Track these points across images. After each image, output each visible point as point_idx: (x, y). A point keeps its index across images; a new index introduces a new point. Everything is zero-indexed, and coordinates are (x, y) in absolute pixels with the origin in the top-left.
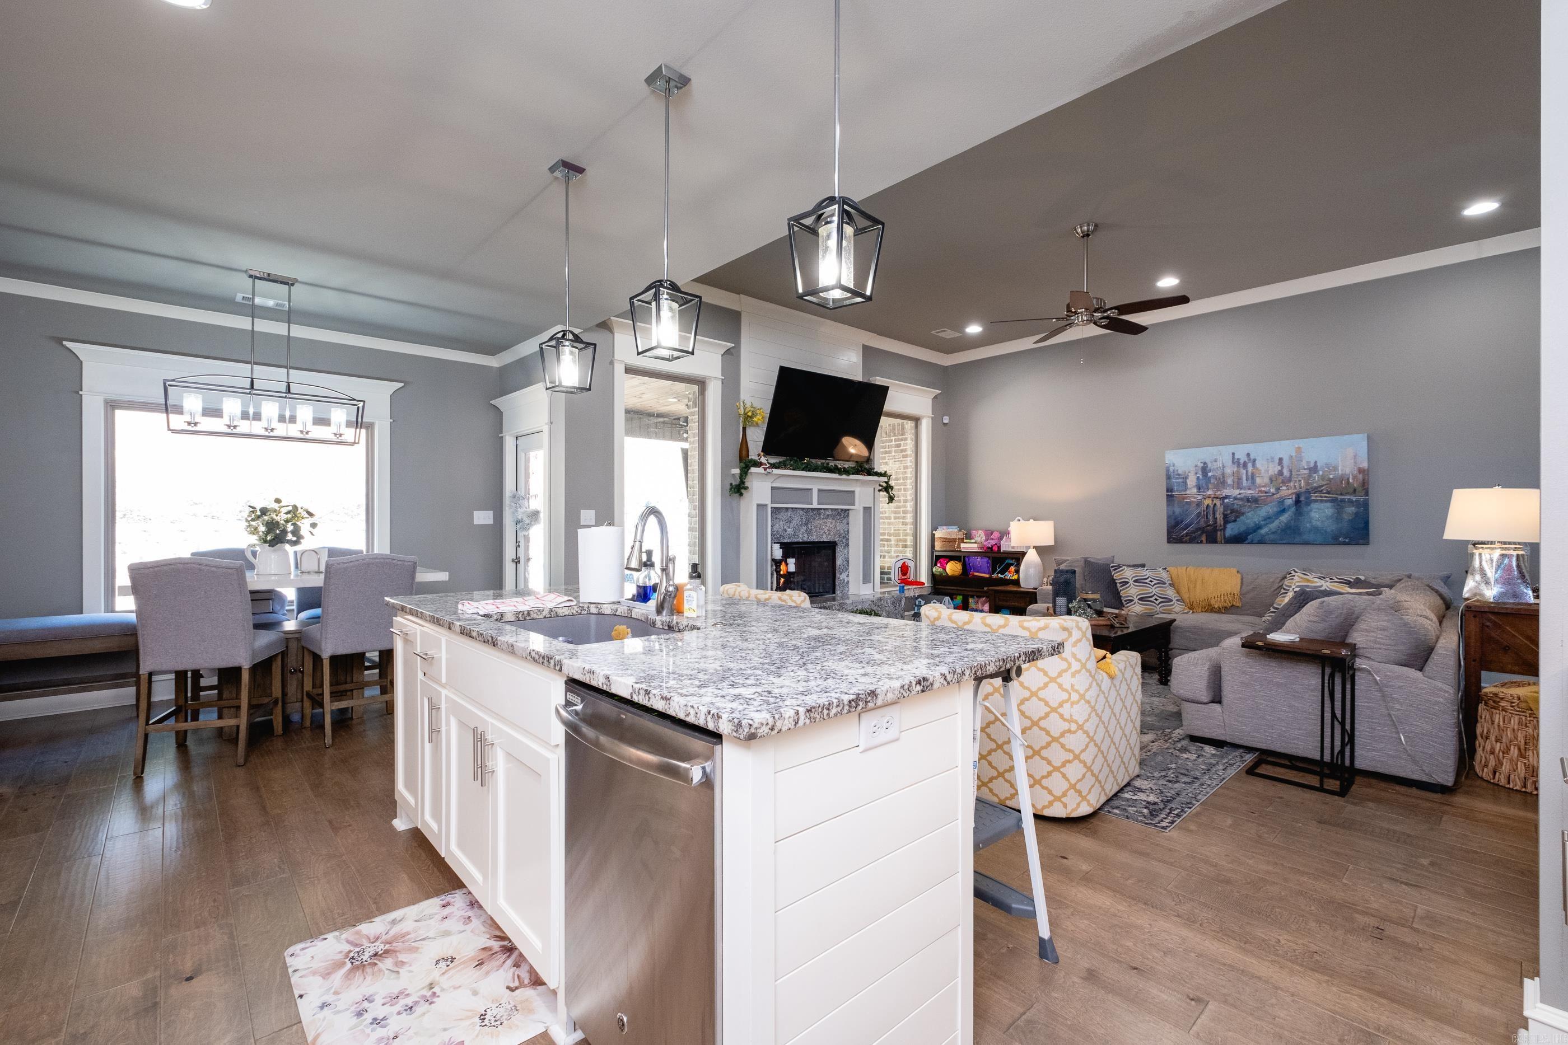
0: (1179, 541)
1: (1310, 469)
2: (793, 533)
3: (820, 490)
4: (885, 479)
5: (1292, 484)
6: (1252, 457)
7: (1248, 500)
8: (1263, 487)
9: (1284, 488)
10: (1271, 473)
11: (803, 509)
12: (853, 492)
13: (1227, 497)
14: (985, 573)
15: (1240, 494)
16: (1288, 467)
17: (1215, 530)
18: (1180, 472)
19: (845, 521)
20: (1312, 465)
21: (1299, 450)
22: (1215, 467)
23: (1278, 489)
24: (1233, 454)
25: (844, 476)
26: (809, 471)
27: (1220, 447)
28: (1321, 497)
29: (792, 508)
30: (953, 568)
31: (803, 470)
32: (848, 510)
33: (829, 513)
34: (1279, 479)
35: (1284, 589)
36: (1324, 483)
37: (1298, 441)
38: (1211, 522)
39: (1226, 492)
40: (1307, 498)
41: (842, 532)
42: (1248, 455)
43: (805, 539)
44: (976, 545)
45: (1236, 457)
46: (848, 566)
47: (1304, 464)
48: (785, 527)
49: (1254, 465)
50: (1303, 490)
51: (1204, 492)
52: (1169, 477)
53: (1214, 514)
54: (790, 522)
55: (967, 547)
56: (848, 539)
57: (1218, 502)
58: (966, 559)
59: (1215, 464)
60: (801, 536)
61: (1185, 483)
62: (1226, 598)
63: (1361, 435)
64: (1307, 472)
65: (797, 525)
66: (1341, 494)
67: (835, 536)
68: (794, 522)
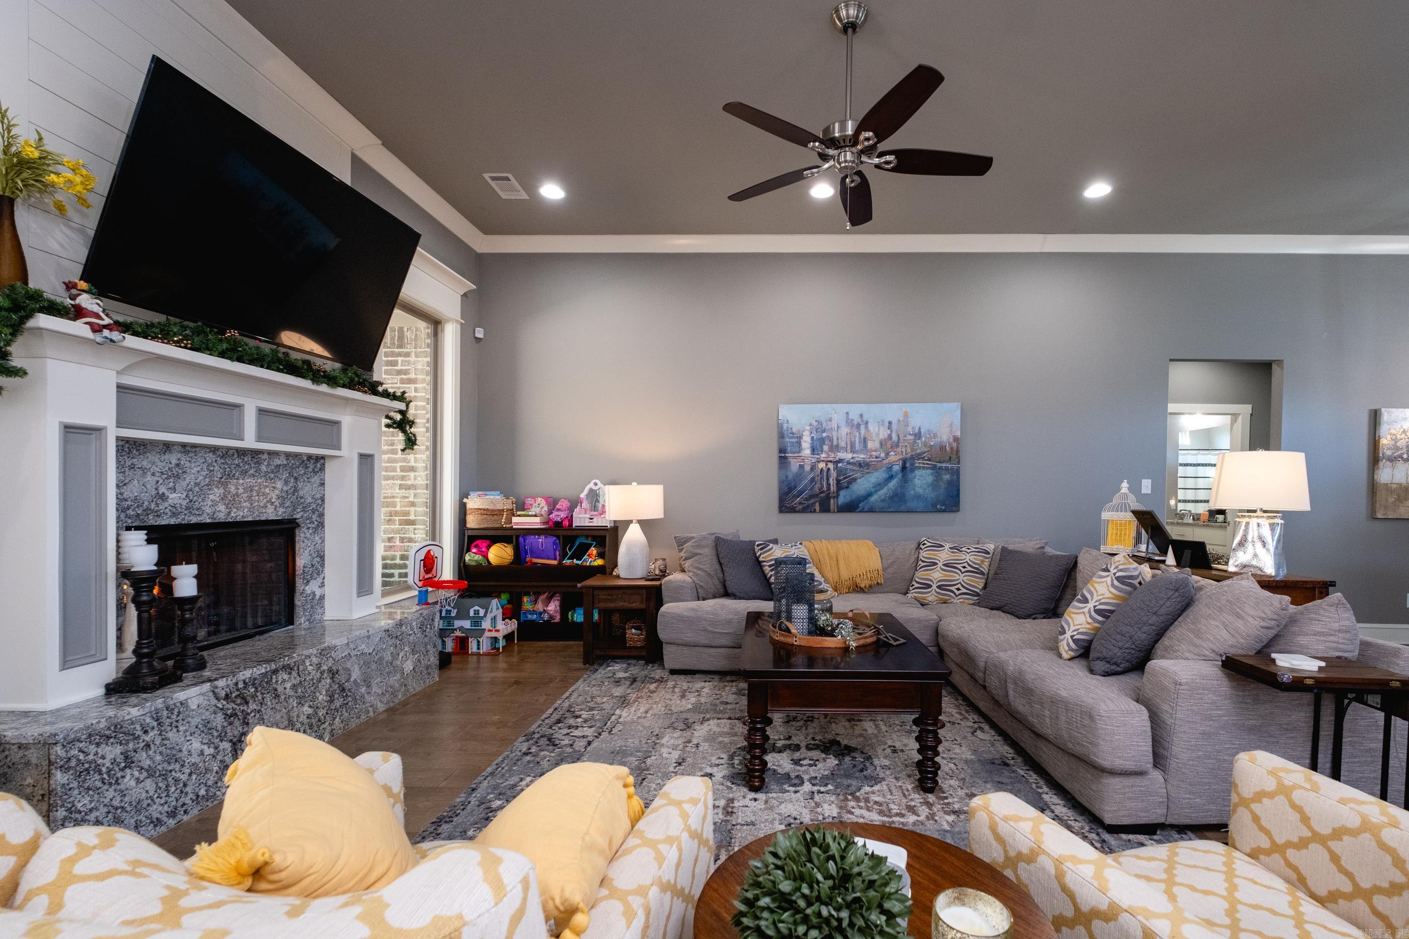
0: (793, 510)
1: (915, 435)
2: (184, 503)
3: (261, 411)
4: (402, 406)
5: (899, 450)
6: (864, 419)
7: (860, 465)
8: (874, 451)
9: (892, 453)
10: (881, 437)
11: (214, 449)
12: (337, 423)
13: (840, 461)
14: (548, 559)
15: (853, 458)
16: (897, 431)
17: (828, 497)
18: (794, 430)
19: (316, 479)
20: (917, 431)
21: (906, 415)
22: (830, 427)
23: (887, 454)
24: (847, 413)
25: (324, 388)
26: (240, 360)
27: (835, 406)
28: (923, 464)
29: (184, 445)
30: (498, 554)
31: (222, 355)
32: (323, 457)
33: (281, 461)
34: (888, 444)
35: (923, 562)
36: (926, 450)
37: (906, 405)
38: (825, 489)
39: (841, 455)
40: (912, 464)
41: (309, 500)
42: (861, 416)
43: (221, 517)
44: (537, 520)
45: (850, 417)
46: (323, 565)
47: (910, 429)
48: (162, 490)
49: (866, 427)
50: (909, 455)
51: (818, 454)
52: (781, 436)
53: (828, 479)
54: (177, 476)
55: (520, 522)
56: (322, 515)
57: (831, 466)
58: (521, 539)
59: (829, 423)
60: (208, 510)
61: (799, 443)
62: (872, 575)
63: (956, 404)
64: (912, 437)
65: (197, 484)
66: (940, 462)
67: (294, 510)
68: (189, 479)
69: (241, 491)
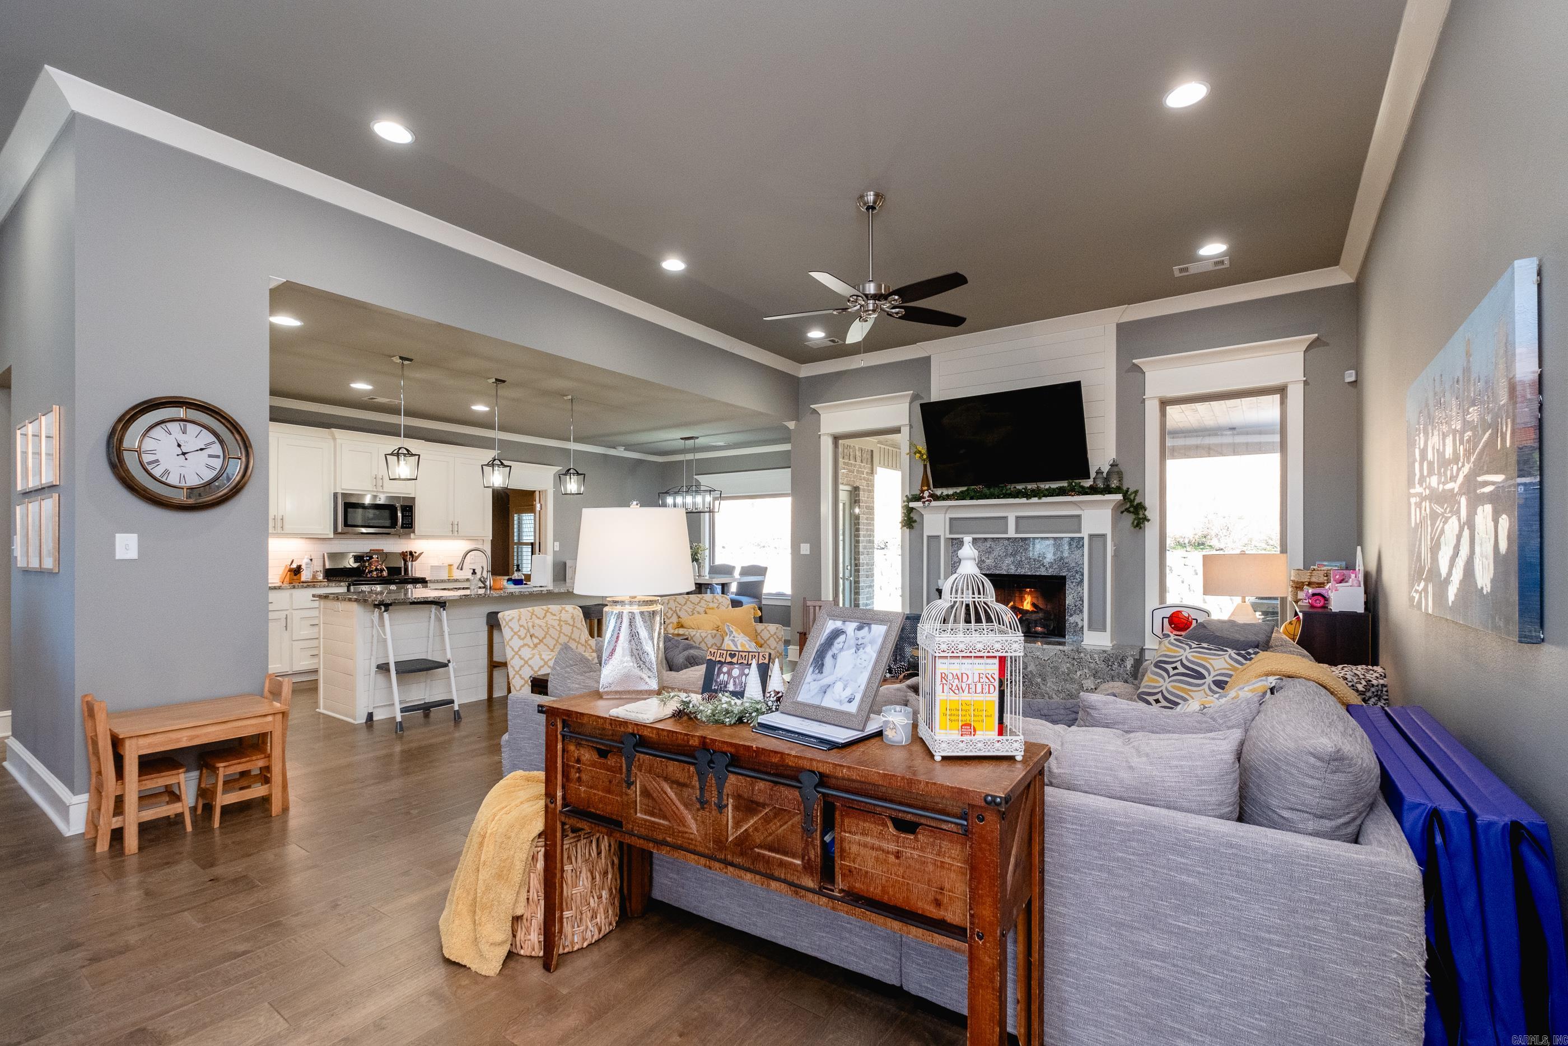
3: (1017, 518)
4: (1119, 497)
11: (1003, 539)
12: (1079, 516)
19: (1079, 552)
29: (993, 538)
32: (1081, 538)
41: (1073, 564)
43: (1012, 572)
56: (1083, 575)
68: (996, 553)
69: (1023, 559)
